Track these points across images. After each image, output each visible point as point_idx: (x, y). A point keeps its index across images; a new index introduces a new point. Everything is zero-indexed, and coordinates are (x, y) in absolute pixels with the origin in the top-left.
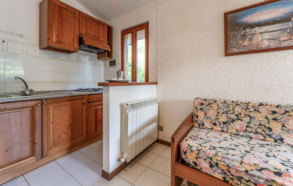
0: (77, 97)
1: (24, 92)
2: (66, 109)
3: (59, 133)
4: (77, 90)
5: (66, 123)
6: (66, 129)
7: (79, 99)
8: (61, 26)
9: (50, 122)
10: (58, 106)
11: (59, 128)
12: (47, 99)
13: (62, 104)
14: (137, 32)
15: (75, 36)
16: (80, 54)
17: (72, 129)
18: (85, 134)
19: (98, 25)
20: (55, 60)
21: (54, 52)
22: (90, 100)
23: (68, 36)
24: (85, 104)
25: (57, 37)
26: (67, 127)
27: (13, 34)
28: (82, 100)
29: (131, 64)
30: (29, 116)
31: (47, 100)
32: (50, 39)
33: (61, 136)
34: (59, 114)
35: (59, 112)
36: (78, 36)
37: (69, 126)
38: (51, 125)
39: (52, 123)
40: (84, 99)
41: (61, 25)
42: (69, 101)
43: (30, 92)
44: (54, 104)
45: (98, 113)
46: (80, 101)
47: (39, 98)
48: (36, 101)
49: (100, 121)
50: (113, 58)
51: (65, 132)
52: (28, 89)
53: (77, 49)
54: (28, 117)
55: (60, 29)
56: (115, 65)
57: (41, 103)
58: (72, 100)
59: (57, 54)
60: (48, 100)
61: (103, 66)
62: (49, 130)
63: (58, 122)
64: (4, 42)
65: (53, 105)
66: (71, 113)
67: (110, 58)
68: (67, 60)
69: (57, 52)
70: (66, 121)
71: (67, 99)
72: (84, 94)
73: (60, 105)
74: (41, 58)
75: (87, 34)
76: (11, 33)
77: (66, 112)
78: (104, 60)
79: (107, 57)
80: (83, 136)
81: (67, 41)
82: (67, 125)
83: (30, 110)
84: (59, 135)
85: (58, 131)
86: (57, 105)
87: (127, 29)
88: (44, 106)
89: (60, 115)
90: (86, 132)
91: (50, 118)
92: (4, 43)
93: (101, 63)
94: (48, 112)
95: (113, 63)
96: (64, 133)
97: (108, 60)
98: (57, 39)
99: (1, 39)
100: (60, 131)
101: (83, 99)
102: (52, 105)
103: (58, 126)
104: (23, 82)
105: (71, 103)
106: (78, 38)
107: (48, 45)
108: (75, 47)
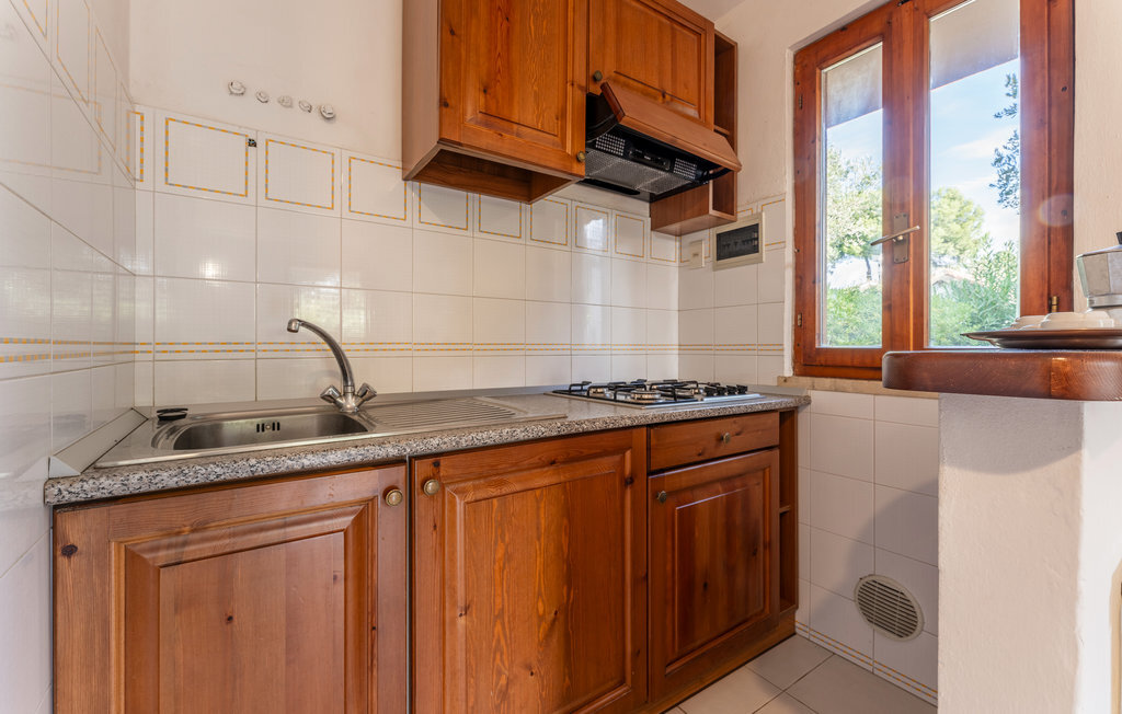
0: (597, 437)
1: (335, 402)
2: (538, 516)
3: (500, 673)
4: (570, 392)
5: (540, 605)
6: (540, 644)
7: (605, 453)
8: (505, 25)
9: (454, 604)
10: (495, 501)
11: (503, 642)
12: (436, 457)
13: (518, 487)
14: (929, 17)
15: (569, 88)
16: (575, 204)
17: (567, 638)
18: (633, 669)
19: (672, 28)
20: (469, 233)
21: (465, 193)
22: (659, 460)
23: (536, 88)
24: (629, 481)
25: (485, 91)
26: (545, 626)
27: (291, 106)
28: (617, 458)
29: (880, 237)
30: (341, 575)
31: (437, 465)
32: (452, 102)
33: (511, 692)
34: (500, 553)
35: (503, 541)
36: (580, 87)
37: (554, 620)
38: (461, 621)
39: (467, 609)
40: (628, 454)
41: (505, 22)
42: (553, 463)
43: (361, 400)
44: (476, 488)
45: (697, 534)
46: (605, 465)
47: (392, 451)
48: (376, 473)
49: (705, 585)
50: (740, 215)
51: (535, 663)
52: (353, 386)
53: (579, 161)
54: (335, 578)
55: (499, 48)
56: (756, 249)
57: (402, 485)
58: (570, 460)
59: (477, 204)
60: (444, 461)
61: (677, 264)
62: (448, 656)
63: (498, 600)
64: (252, 143)
65: (470, 497)
66: (565, 540)
67: (725, 215)
68: (520, 237)
69: (477, 195)
70: (540, 594)
71: (547, 451)
72: (629, 423)
73: (505, 490)
74: (408, 223)
75: (622, 78)
76: (281, 101)
77: (539, 539)
78: (680, 234)
79: (714, 208)
80: (622, 682)
81: (530, 118)
82: (541, 618)
83: (346, 532)
84: (503, 681)
85: (498, 657)
86: (493, 491)
87: (844, 29)
88: (421, 503)
89: (508, 557)
90: (636, 654)
91: (453, 577)
92: (253, 148)
93: (668, 247)
94: (442, 545)
95: (739, 244)
96: (529, 667)
97: (706, 232)
98: (482, 100)
99: (243, 131)
100: (505, 657)
101: (621, 450)
102: (462, 492)
103: (498, 628)
104: (327, 347)
105: (562, 478)
106: (581, 98)
107: (441, 140)
108: (569, 151)
